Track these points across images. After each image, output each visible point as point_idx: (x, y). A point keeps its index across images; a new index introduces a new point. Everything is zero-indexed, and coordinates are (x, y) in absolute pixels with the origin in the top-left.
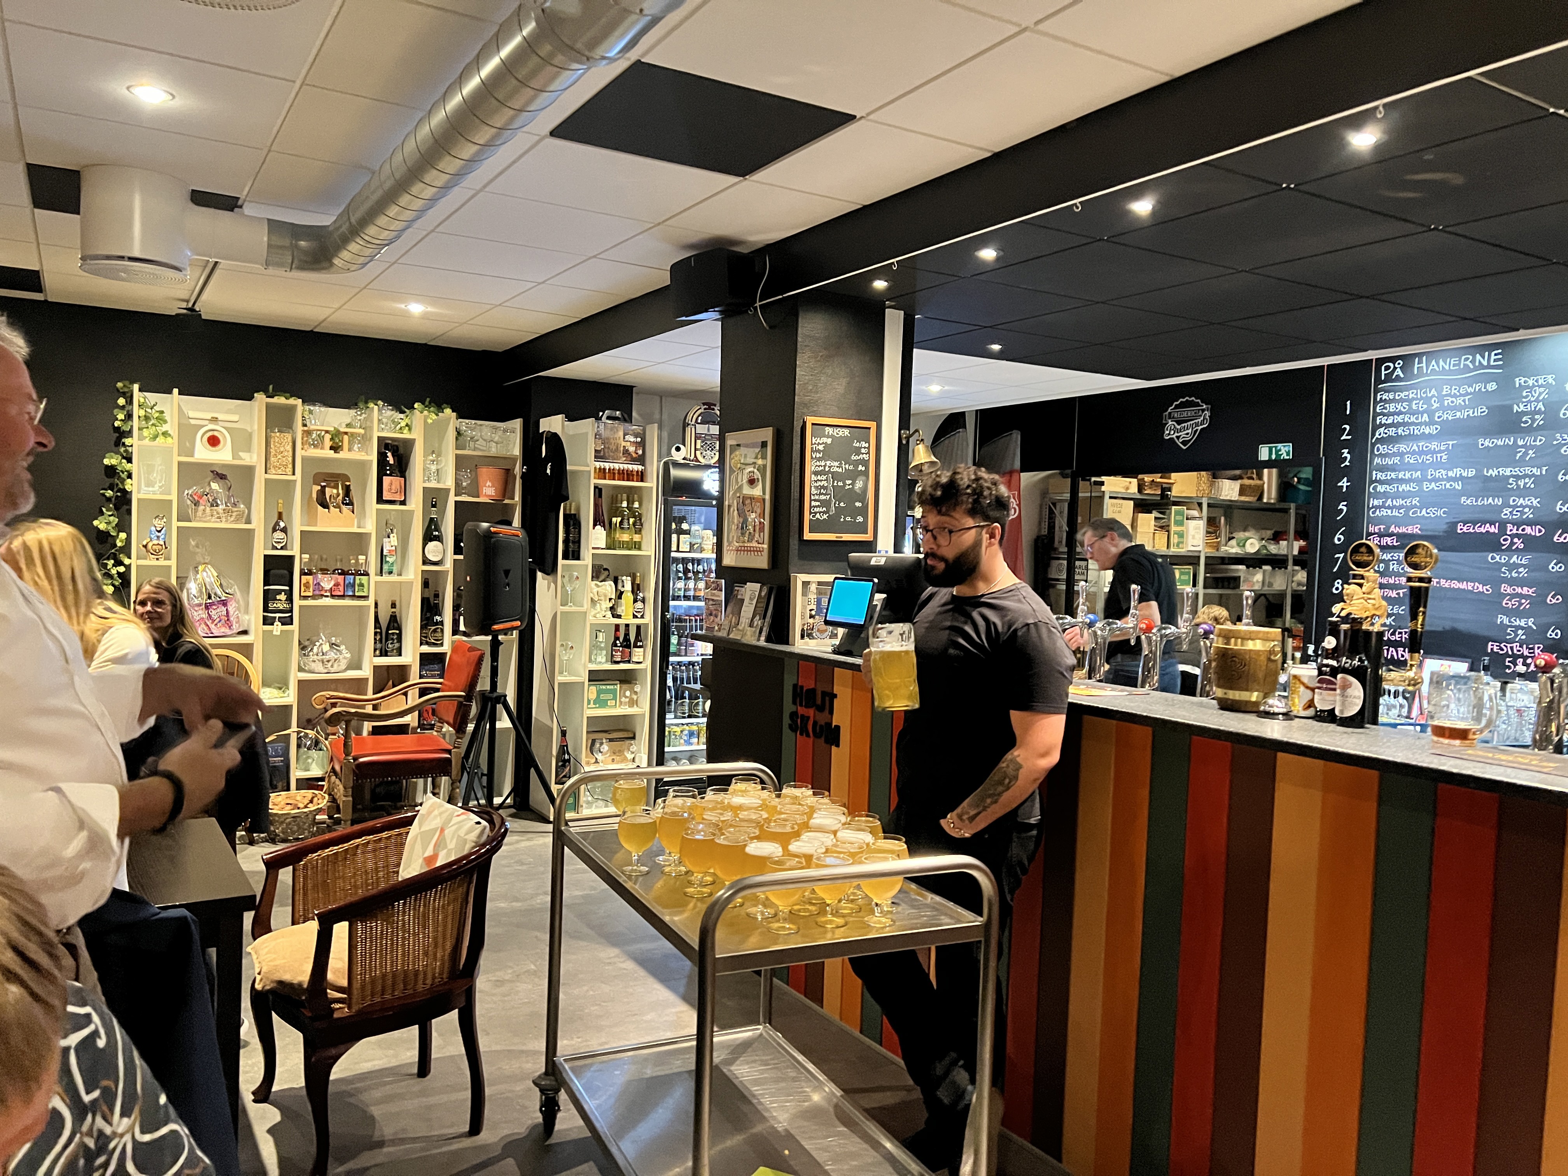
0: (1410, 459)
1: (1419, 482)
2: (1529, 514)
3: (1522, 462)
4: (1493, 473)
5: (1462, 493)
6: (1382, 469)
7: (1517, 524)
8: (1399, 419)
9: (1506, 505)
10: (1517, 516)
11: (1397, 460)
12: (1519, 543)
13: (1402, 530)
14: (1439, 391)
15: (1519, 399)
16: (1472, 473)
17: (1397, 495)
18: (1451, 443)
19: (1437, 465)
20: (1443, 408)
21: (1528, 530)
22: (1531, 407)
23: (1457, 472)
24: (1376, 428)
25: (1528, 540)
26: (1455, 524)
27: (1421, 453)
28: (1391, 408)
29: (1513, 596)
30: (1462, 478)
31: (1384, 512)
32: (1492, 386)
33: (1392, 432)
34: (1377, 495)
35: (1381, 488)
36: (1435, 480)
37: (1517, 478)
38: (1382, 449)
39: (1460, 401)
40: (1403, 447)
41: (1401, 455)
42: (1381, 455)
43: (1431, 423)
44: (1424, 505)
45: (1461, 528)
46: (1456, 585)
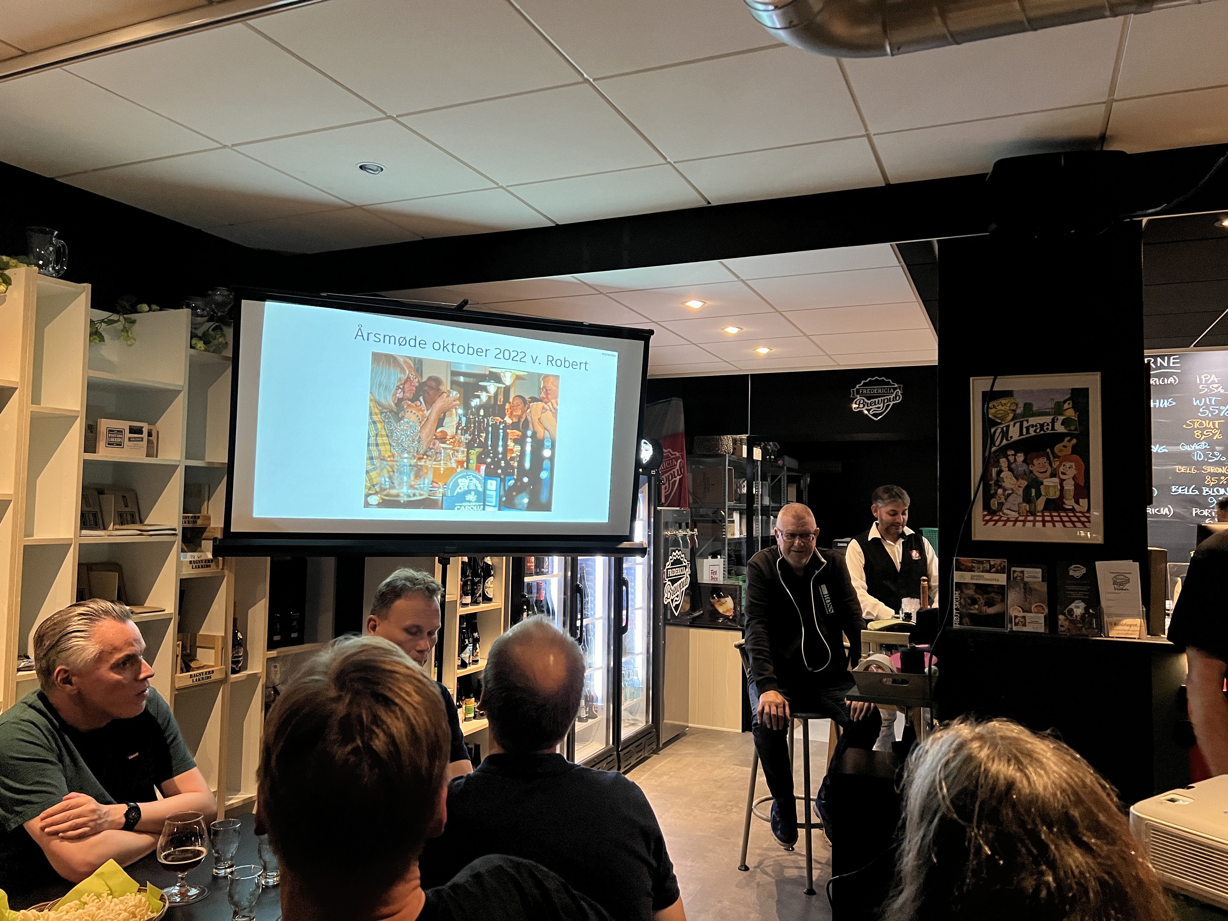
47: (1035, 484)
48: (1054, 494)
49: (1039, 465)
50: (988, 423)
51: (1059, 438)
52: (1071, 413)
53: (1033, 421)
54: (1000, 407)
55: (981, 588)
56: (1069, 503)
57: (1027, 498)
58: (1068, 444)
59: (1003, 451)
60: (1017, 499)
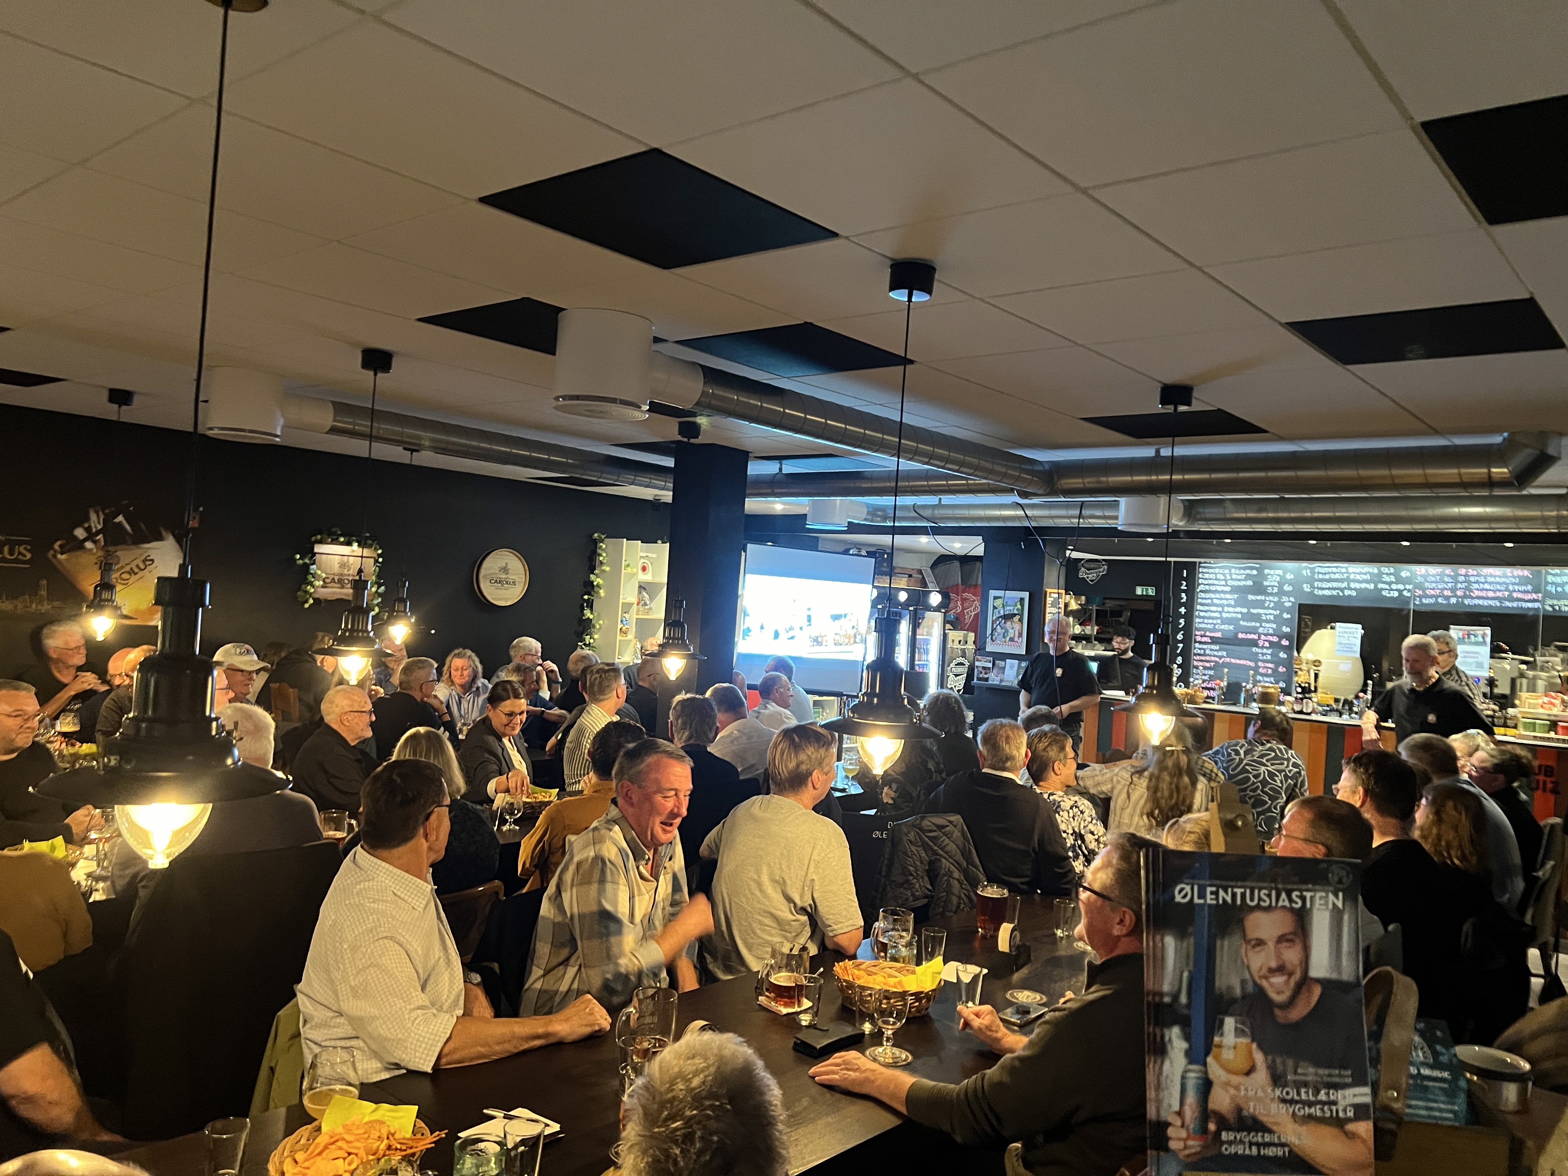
0: (1215, 601)
1: (1220, 612)
2: (1271, 631)
3: (1268, 608)
4: (1254, 611)
5: (1242, 619)
6: (1202, 605)
7: (1266, 635)
8: (1210, 582)
9: (1261, 626)
10: (1265, 632)
11: (1209, 601)
12: (1267, 644)
13: (1212, 635)
14: (1230, 571)
15: (1266, 580)
16: (1245, 610)
17: (1209, 618)
18: (1236, 596)
19: (1229, 606)
20: (1232, 579)
21: (1271, 638)
22: (1272, 584)
23: (1238, 609)
24: (1199, 584)
25: (1270, 642)
26: (1236, 634)
27: (1221, 599)
28: (1207, 576)
29: (1264, 667)
30: (1241, 613)
31: (1203, 626)
32: (1255, 572)
33: (1207, 587)
34: (1200, 617)
35: (1202, 614)
36: (1228, 612)
37: (1266, 614)
38: (1202, 595)
39: (1239, 577)
40: (1213, 596)
41: (1212, 599)
42: (1202, 598)
43: (1227, 585)
44: (1223, 623)
45: (1240, 636)
46: (1238, 661)
47: (1007, 631)
48: (1012, 636)
49: (1009, 623)
50: (995, 608)
51: (1015, 615)
52: (1019, 606)
53: (1008, 608)
54: (998, 602)
55: (984, 668)
56: (1016, 639)
57: (1004, 637)
58: (1018, 617)
59: (998, 618)
60: (1001, 636)
